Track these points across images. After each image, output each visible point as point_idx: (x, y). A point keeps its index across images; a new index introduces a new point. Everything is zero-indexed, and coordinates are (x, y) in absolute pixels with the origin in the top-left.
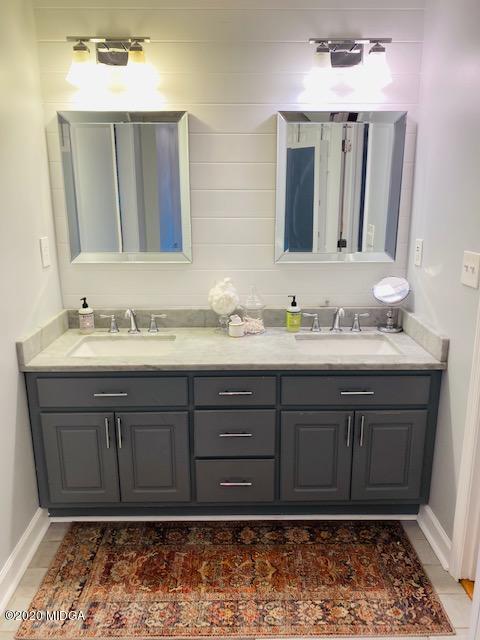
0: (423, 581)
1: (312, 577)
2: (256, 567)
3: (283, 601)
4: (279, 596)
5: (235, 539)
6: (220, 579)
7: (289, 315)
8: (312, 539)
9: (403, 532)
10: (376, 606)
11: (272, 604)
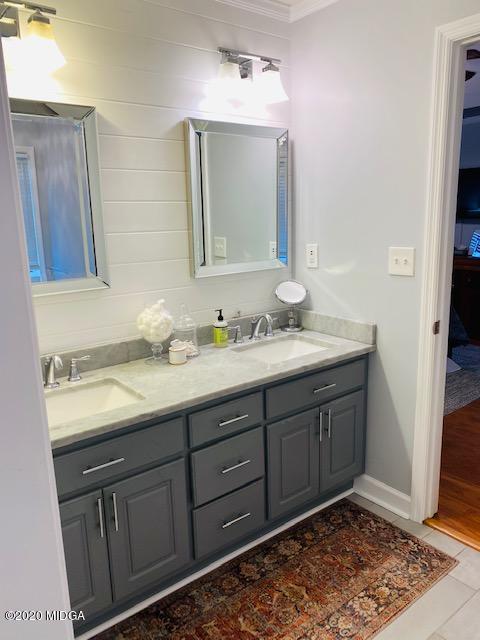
0: (406, 536)
1: (336, 577)
2: (287, 594)
3: (338, 611)
4: (330, 608)
5: (243, 580)
6: (270, 624)
7: (219, 331)
8: (304, 545)
9: (356, 505)
10: (399, 572)
11: (332, 619)
